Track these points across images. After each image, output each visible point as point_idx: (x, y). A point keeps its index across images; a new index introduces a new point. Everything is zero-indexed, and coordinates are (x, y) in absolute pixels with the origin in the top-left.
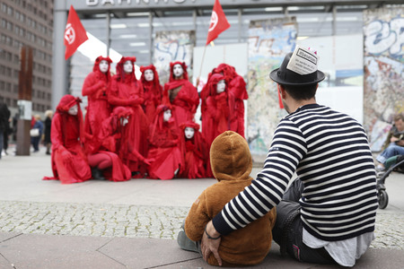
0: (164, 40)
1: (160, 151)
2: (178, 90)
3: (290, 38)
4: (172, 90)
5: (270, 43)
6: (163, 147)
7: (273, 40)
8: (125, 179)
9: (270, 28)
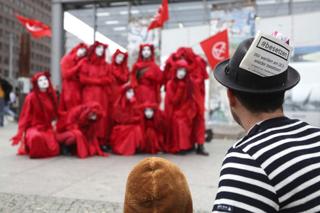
3: (250, 18)
4: (140, 69)
7: (233, 21)
8: (89, 155)
9: (231, 10)
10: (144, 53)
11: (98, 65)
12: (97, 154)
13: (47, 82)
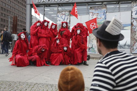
0: (61, 14)
1: (55, 54)
2: (64, 32)
4: (62, 32)
5: (97, 15)
6: (56, 53)
8: (41, 65)
10: (63, 25)
11: (45, 29)
12: (44, 65)
13: (24, 36)
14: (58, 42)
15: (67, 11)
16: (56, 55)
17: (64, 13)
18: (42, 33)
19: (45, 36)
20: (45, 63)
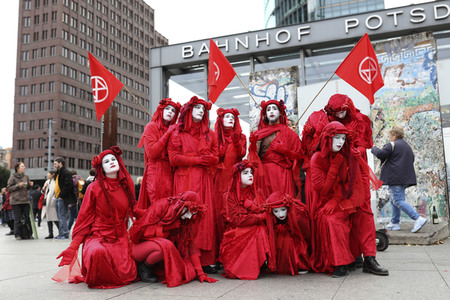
0: (260, 82)
1: (239, 232)
3: (427, 60)
4: (263, 139)
5: (399, 70)
6: (243, 225)
7: (402, 66)
9: (397, 51)
10: (269, 113)
11: (197, 134)
12: (197, 278)
13: (116, 162)
14: (247, 178)
15: (283, 70)
16: (245, 235)
17: (271, 77)
18: (185, 149)
19: (198, 159)
20: (199, 268)
